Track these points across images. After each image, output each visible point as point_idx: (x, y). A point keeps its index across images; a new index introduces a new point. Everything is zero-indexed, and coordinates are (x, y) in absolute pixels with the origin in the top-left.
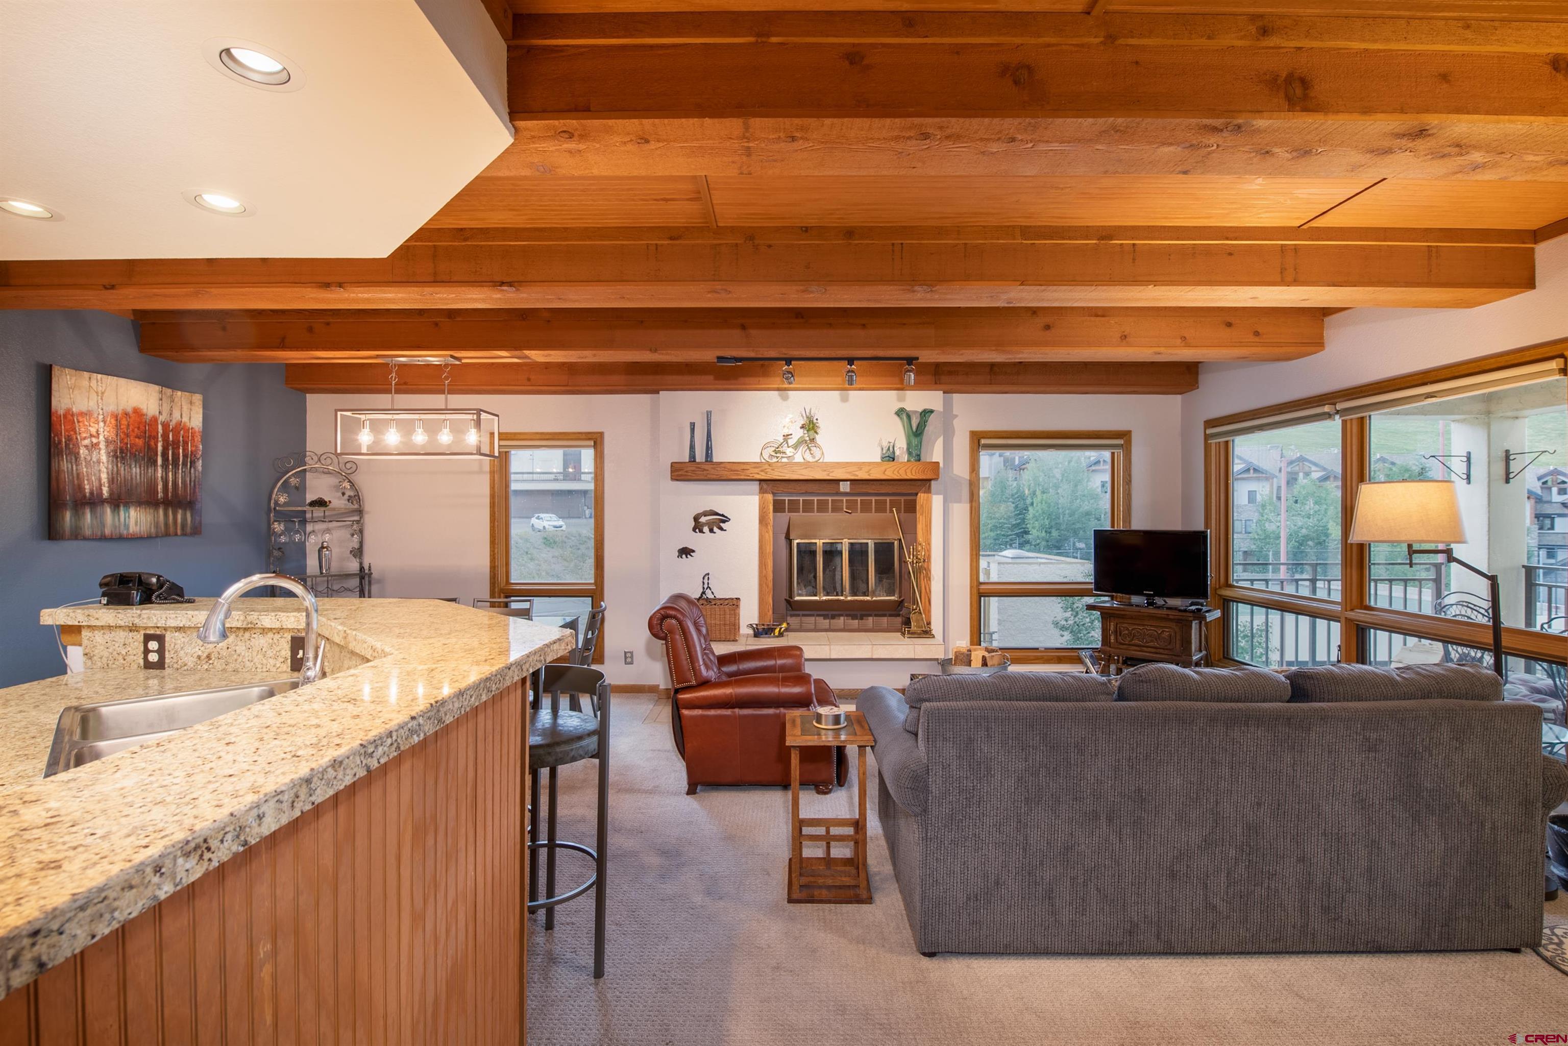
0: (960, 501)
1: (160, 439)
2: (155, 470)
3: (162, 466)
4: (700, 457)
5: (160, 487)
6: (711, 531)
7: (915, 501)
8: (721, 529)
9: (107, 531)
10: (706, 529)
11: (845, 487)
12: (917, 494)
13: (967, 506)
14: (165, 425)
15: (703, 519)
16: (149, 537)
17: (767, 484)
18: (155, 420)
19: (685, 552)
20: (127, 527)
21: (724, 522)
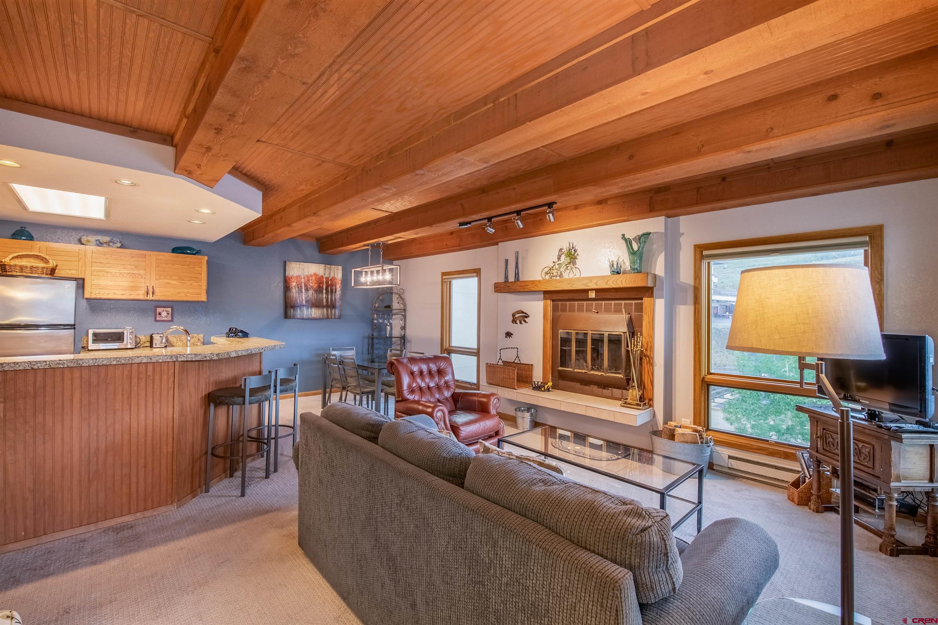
0: (685, 304)
1: (324, 283)
2: (322, 295)
3: (326, 293)
4: (511, 279)
5: (325, 301)
6: (521, 323)
7: (642, 304)
8: (525, 321)
9: (305, 317)
10: (518, 322)
11: (592, 295)
12: (642, 299)
13: (691, 308)
14: (327, 279)
15: (517, 316)
16: (320, 319)
17: (547, 294)
18: (323, 277)
19: (509, 335)
20: (311, 315)
21: (526, 317)
